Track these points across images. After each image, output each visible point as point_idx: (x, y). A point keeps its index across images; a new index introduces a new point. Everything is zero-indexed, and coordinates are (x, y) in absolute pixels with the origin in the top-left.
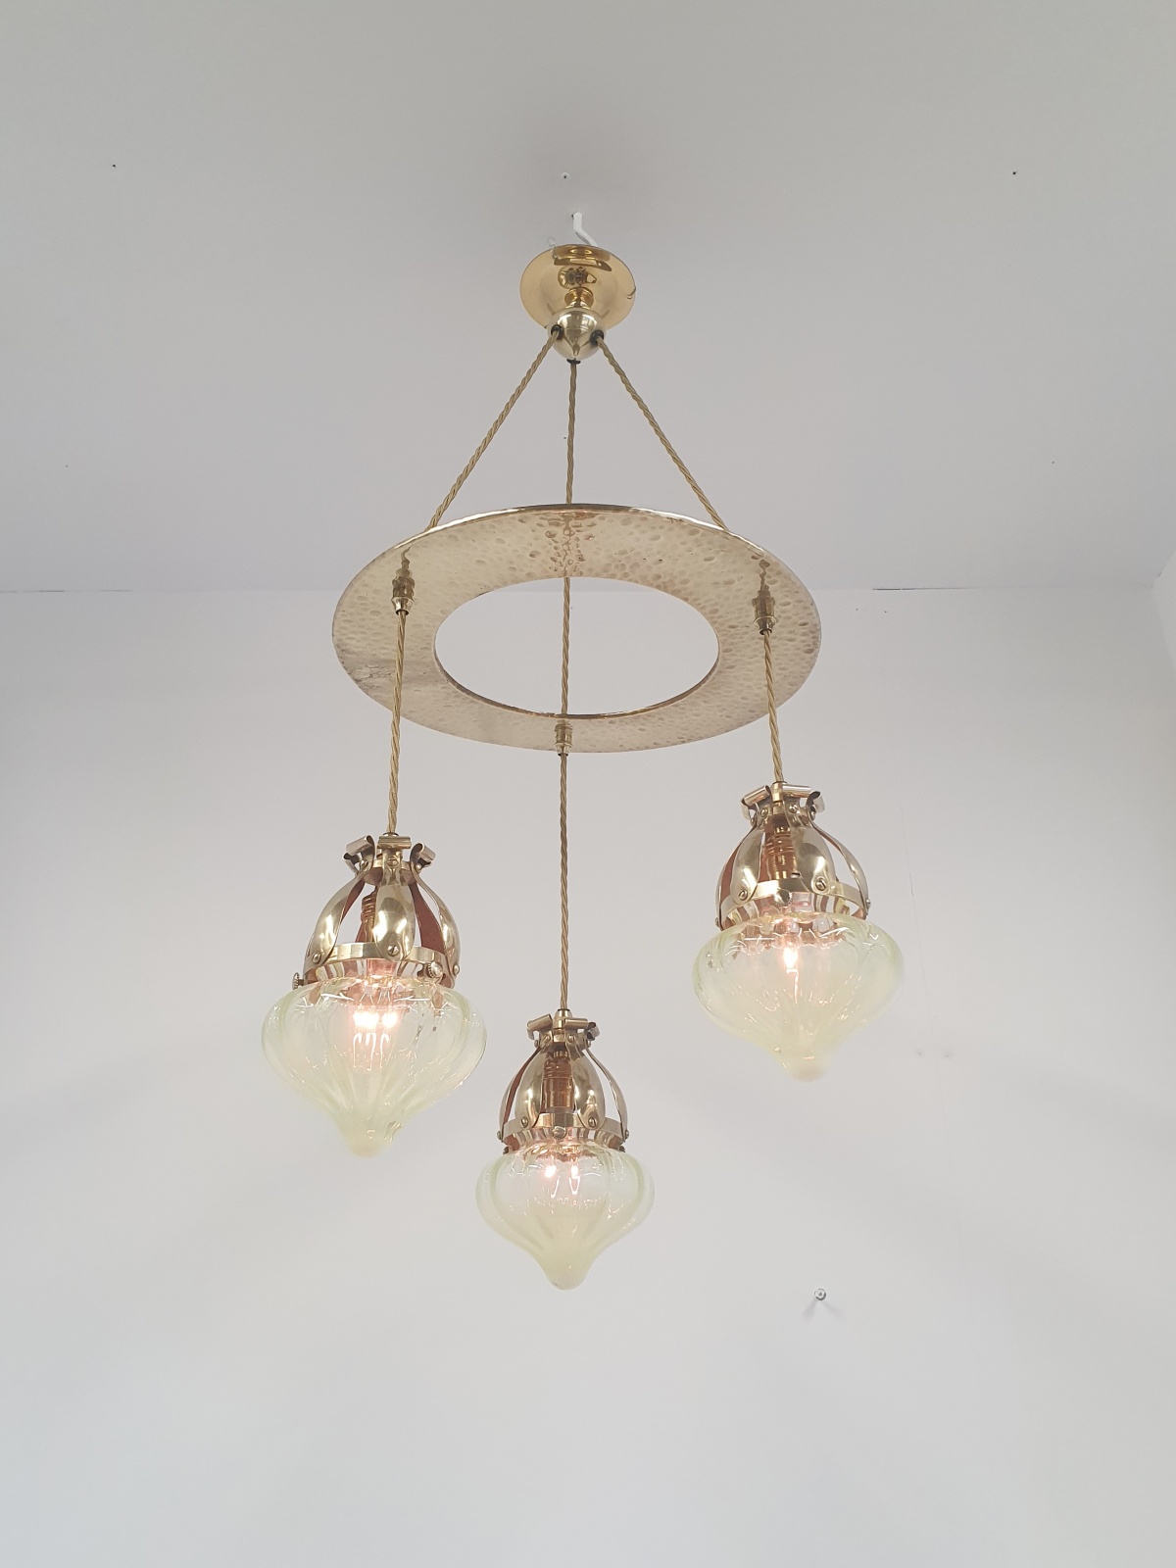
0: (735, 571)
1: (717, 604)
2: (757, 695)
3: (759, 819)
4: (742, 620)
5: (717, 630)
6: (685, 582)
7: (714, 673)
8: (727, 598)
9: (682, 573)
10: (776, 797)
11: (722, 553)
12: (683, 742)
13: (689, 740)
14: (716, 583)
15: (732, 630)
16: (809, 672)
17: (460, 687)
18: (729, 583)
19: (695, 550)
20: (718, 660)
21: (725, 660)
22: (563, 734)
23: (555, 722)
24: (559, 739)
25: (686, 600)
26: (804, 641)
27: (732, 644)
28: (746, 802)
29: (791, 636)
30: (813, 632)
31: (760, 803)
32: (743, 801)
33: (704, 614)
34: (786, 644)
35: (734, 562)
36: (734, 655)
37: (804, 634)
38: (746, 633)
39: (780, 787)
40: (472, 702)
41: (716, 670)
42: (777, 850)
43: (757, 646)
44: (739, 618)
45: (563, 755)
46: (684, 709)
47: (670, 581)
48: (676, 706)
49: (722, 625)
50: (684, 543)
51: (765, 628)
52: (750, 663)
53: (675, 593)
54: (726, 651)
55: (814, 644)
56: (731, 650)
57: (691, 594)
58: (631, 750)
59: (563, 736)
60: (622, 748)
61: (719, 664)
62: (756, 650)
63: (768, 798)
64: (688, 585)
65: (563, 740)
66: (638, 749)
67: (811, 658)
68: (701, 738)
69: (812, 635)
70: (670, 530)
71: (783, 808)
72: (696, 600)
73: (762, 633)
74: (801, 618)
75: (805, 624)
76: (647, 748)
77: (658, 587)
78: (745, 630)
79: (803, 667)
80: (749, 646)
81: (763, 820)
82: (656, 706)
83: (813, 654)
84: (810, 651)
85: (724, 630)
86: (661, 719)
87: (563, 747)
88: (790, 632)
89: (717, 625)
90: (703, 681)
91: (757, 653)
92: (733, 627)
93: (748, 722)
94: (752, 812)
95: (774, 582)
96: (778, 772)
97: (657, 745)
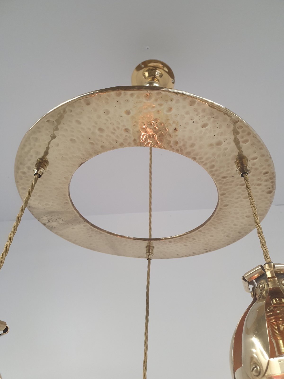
0: (222, 134)
1: (213, 161)
2: (242, 223)
3: (258, 292)
4: (229, 172)
5: (216, 180)
6: (193, 145)
7: (217, 210)
8: (219, 156)
9: (190, 138)
10: (269, 275)
11: (212, 119)
12: (207, 252)
13: (210, 251)
14: (211, 145)
15: (225, 179)
16: (270, 206)
17: (92, 225)
18: (219, 144)
19: (196, 118)
20: (218, 201)
21: (222, 201)
22: (149, 249)
23: (145, 243)
24: (147, 252)
25: (195, 159)
26: (266, 185)
27: (225, 190)
28: (246, 279)
29: (259, 182)
30: (271, 179)
31: (257, 279)
32: (244, 278)
33: (207, 169)
34: (256, 188)
35: (220, 126)
36: (227, 197)
37: (266, 181)
38: (233, 181)
39: (270, 266)
40: (101, 233)
41: (218, 207)
42: (277, 319)
43: (240, 191)
44: (227, 170)
45: (149, 260)
46: (204, 233)
47: (184, 145)
48: (200, 231)
49: (218, 176)
50: (187, 113)
51: (244, 172)
52: (237, 203)
53: (188, 154)
54: (223, 194)
55: (273, 187)
56: (225, 194)
57: (197, 154)
58: (183, 257)
59: (149, 250)
60: (178, 256)
61: (219, 203)
62: (239, 193)
63: (263, 275)
64: (194, 148)
65: (149, 252)
66: (186, 256)
67: (271, 197)
68: (215, 249)
69: (271, 181)
70: (178, 101)
71: (277, 283)
72: (200, 158)
73: (242, 176)
74: (264, 169)
75: (266, 173)
76: (190, 255)
77: (177, 151)
78: (231, 179)
79: (267, 204)
80: (235, 191)
81: (261, 293)
82: (190, 232)
83: (272, 193)
84: (270, 192)
85: (220, 180)
86: (194, 239)
87: (149, 255)
88: (259, 179)
89: (215, 177)
90: (212, 216)
91: (240, 195)
92: (224, 177)
93: (239, 239)
94: (251, 286)
95: (246, 141)
96: (266, 256)
97: (194, 254)
